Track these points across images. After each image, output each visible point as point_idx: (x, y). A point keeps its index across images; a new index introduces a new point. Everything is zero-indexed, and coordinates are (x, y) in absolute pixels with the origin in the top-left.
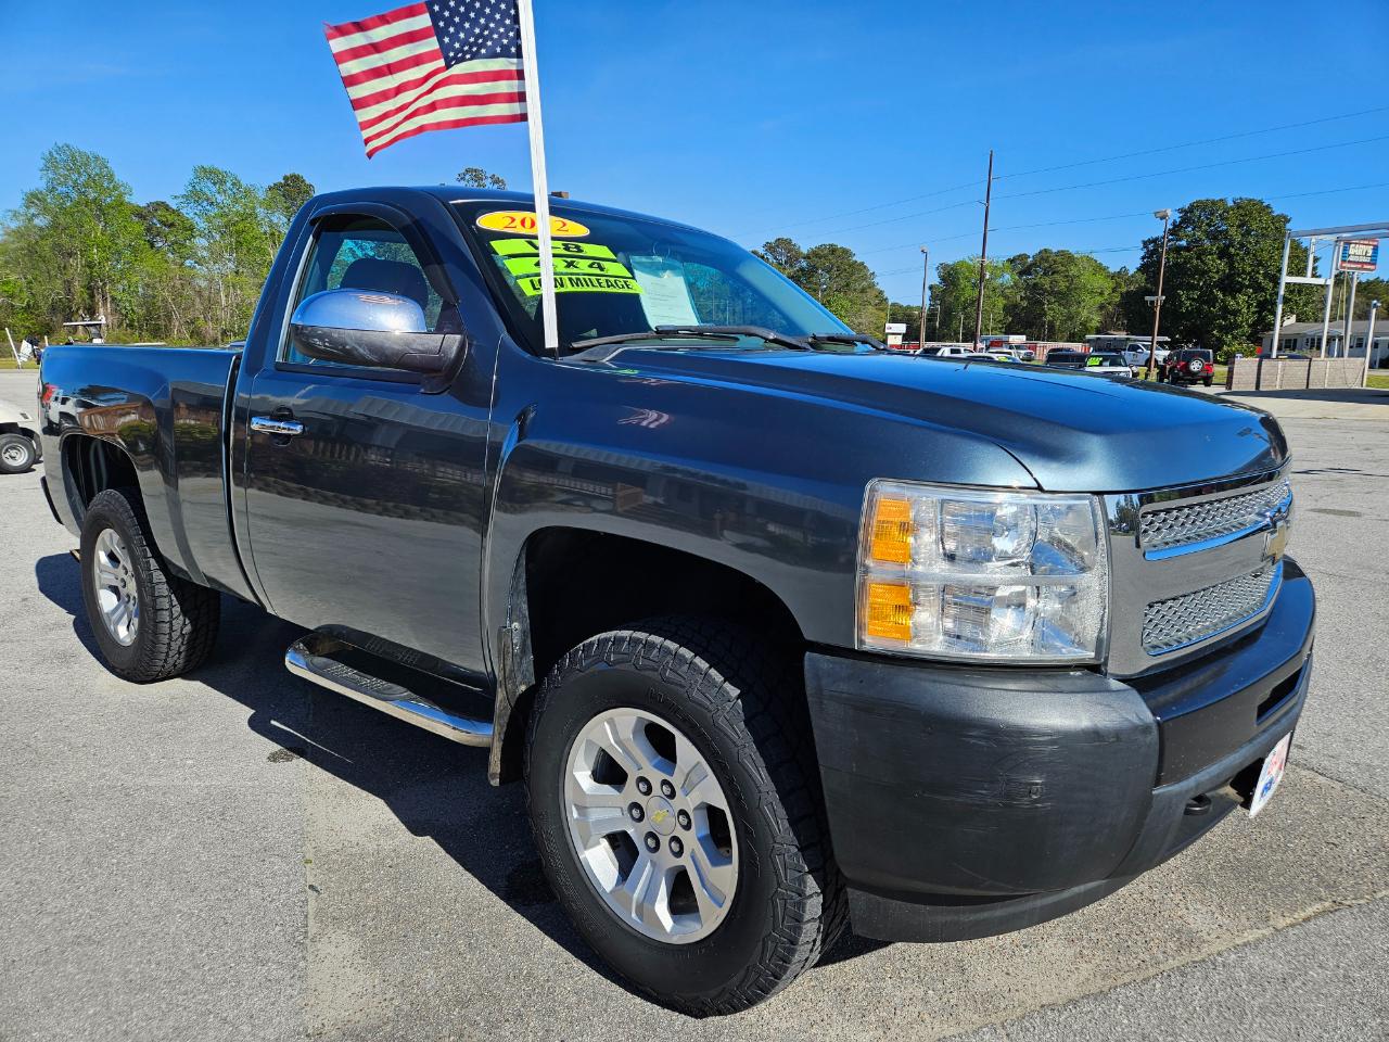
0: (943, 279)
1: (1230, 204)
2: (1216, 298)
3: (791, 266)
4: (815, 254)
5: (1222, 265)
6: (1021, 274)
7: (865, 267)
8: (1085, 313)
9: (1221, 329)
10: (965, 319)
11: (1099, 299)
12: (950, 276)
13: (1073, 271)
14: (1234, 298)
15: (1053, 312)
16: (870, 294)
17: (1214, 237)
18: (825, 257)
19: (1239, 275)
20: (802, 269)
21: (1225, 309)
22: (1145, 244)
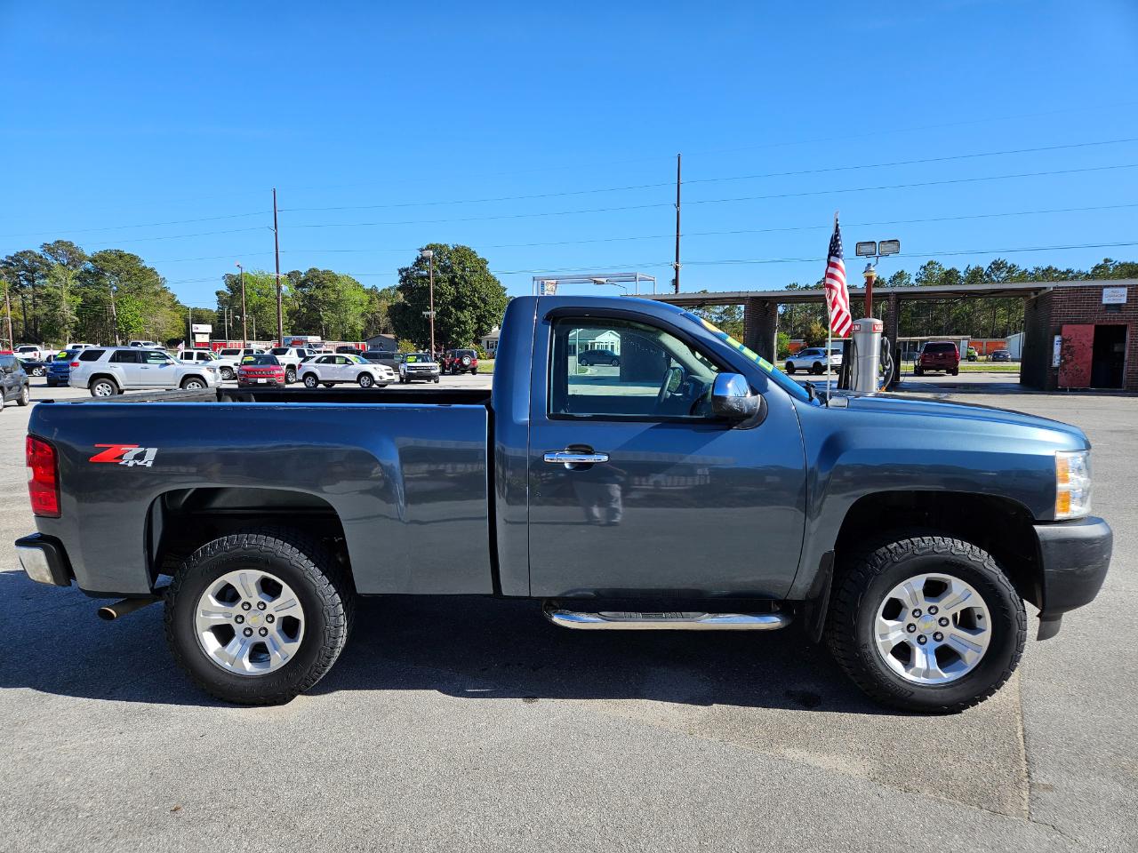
0: (230, 288)
1: (451, 248)
2: (451, 313)
3: (75, 266)
4: (102, 259)
5: (453, 290)
6: (298, 287)
7: (156, 273)
8: (351, 319)
9: (458, 334)
10: (256, 321)
11: (361, 309)
12: (236, 285)
13: (339, 287)
14: (462, 312)
15: (327, 316)
16: (163, 298)
17: (444, 270)
18: (113, 261)
19: (463, 297)
20: (88, 271)
21: (458, 321)
22: (401, 272)
